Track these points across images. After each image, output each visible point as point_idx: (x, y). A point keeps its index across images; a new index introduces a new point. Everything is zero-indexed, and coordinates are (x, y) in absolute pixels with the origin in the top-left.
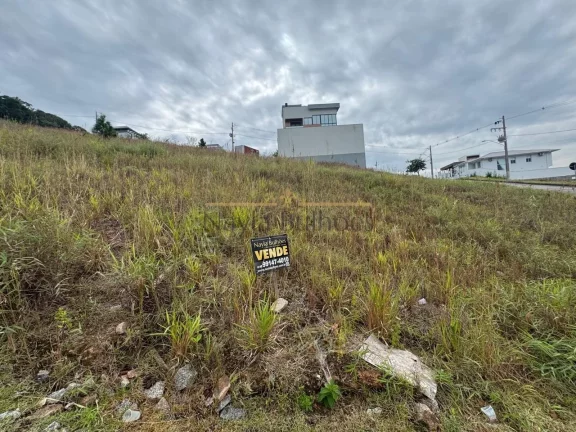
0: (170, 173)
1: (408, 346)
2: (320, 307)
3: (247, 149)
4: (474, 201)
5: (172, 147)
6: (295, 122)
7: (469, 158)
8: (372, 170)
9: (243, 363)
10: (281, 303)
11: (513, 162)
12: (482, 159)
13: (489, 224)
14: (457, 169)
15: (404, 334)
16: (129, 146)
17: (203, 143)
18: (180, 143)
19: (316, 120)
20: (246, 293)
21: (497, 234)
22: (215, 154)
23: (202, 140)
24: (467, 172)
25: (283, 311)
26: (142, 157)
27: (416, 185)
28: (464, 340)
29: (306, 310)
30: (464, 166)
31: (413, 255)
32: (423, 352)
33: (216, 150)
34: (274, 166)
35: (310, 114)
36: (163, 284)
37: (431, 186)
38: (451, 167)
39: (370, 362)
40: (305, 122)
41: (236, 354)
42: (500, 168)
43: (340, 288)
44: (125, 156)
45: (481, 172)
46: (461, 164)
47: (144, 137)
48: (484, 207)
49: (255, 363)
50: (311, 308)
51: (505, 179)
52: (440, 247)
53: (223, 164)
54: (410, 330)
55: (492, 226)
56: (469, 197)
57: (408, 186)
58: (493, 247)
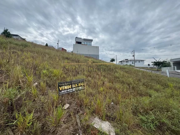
1: (108, 120)
2: (81, 106)
3: (63, 49)
4: (127, 72)
5: (34, 45)
6: (80, 43)
7: (126, 60)
8: (100, 60)
9: (49, 132)
10: (67, 106)
11: (136, 62)
12: (129, 61)
13: (130, 79)
14: (123, 62)
15: (107, 116)
16: (16, 42)
17: (47, 45)
18: (38, 44)
19: (86, 43)
20: (53, 104)
21: (132, 83)
22: (50, 49)
23: (47, 44)
24: (125, 63)
25: (67, 108)
26: (21, 47)
27: (112, 66)
28: (123, 117)
29: (76, 108)
30: (124, 62)
31: (110, 88)
32: (112, 122)
33: (52, 48)
34: (71, 56)
35: (84, 41)
37: (116, 67)
38: (121, 62)
39: (95, 127)
40: (82, 43)
41: (46, 128)
42: (133, 63)
43: (88, 100)
45: (129, 64)
46: (124, 61)
47: (24, 39)
48: (129, 74)
49: (54, 131)
50: (77, 107)
51: (134, 66)
52: (118, 86)
53: (53, 53)
54: (108, 114)
55: (131, 80)
56: (125, 71)
57: (110, 66)
58: (131, 86)
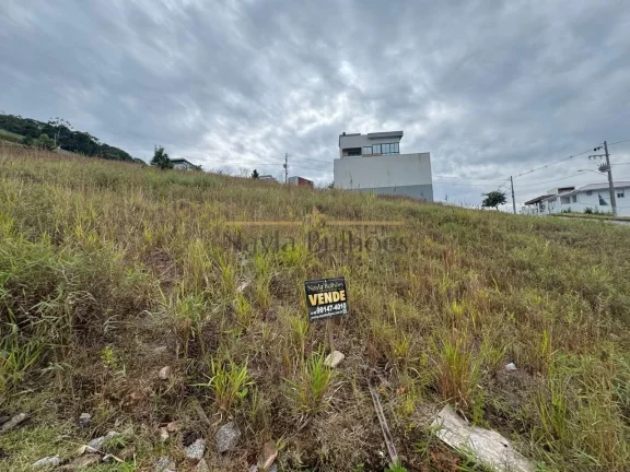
0: (222, 205)
1: (495, 425)
2: (382, 363)
3: (301, 181)
4: (572, 243)
5: (224, 179)
6: (356, 152)
7: (561, 190)
8: (440, 204)
9: (292, 427)
10: (337, 357)
11: (620, 196)
12: (580, 192)
13: (595, 273)
14: (546, 203)
15: (488, 409)
16: (183, 178)
17: (255, 174)
18: (233, 175)
19: (377, 149)
20: (297, 343)
21: (609, 286)
22: (266, 186)
23: (255, 171)
24: (559, 207)
25: (339, 366)
26: (196, 189)
27: (496, 221)
28: (572, 425)
29: (365, 367)
30: (554, 200)
31: (495, 308)
32: (516, 435)
33: (269, 182)
34: (330, 199)
35: (370, 143)
36: (210, 327)
37: (514, 223)
38: (538, 201)
39: (446, 440)
40: (364, 151)
41: (284, 414)
42: (602, 203)
43: (407, 345)
44: (179, 188)
45: (579, 207)
46: (551, 198)
47: (198, 169)
48: (586, 250)
49: (306, 428)
50: (371, 365)
51: (612, 216)
52: (529, 298)
53: (276, 196)
54: (497, 405)
55: (598, 275)
56: (565, 238)
57: (485, 223)
58: (603, 303)
